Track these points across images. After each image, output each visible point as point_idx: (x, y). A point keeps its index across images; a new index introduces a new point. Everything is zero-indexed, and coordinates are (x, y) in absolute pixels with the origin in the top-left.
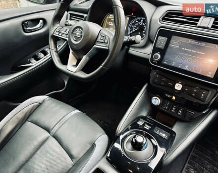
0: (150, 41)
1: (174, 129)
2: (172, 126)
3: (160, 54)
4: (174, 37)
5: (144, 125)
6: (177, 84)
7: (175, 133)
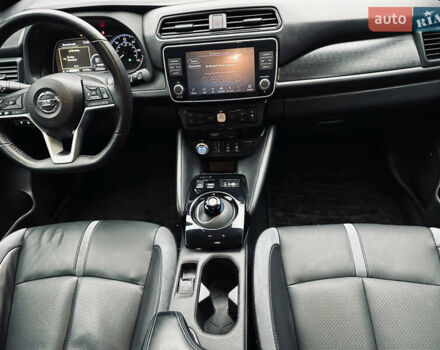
0: (156, 70)
1: (240, 172)
2: (236, 170)
3: (181, 83)
4: (188, 54)
5: (205, 186)
6: (219, 115)
7: (243, 176)
